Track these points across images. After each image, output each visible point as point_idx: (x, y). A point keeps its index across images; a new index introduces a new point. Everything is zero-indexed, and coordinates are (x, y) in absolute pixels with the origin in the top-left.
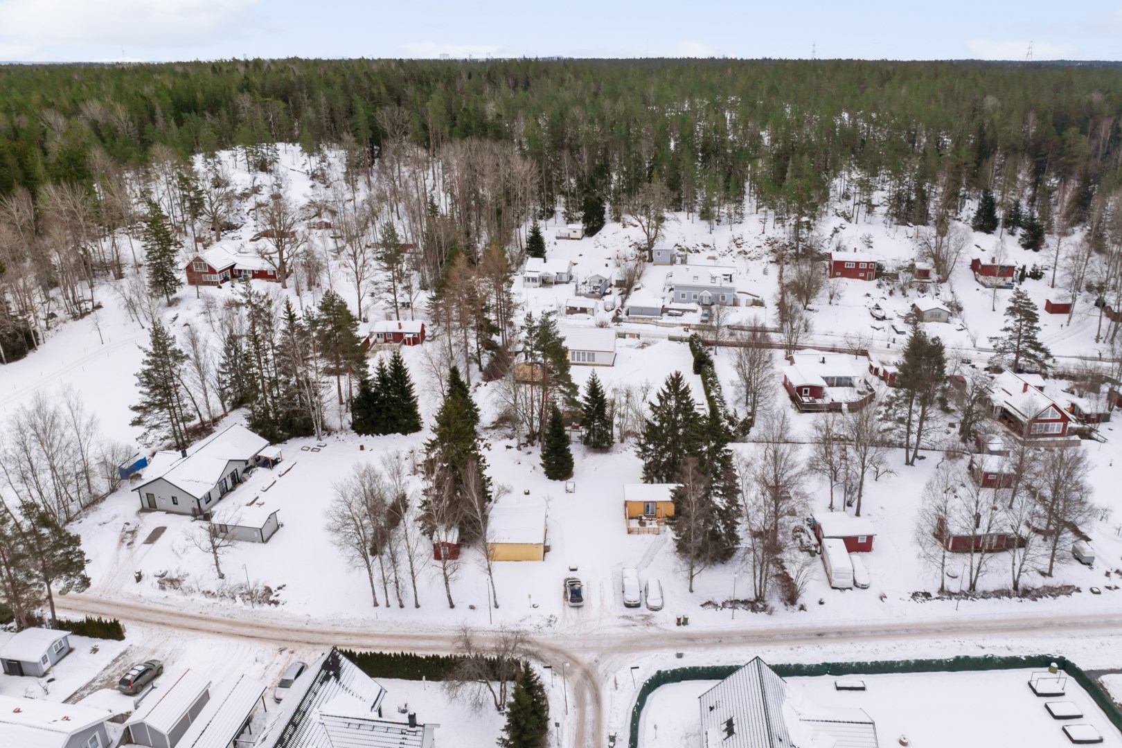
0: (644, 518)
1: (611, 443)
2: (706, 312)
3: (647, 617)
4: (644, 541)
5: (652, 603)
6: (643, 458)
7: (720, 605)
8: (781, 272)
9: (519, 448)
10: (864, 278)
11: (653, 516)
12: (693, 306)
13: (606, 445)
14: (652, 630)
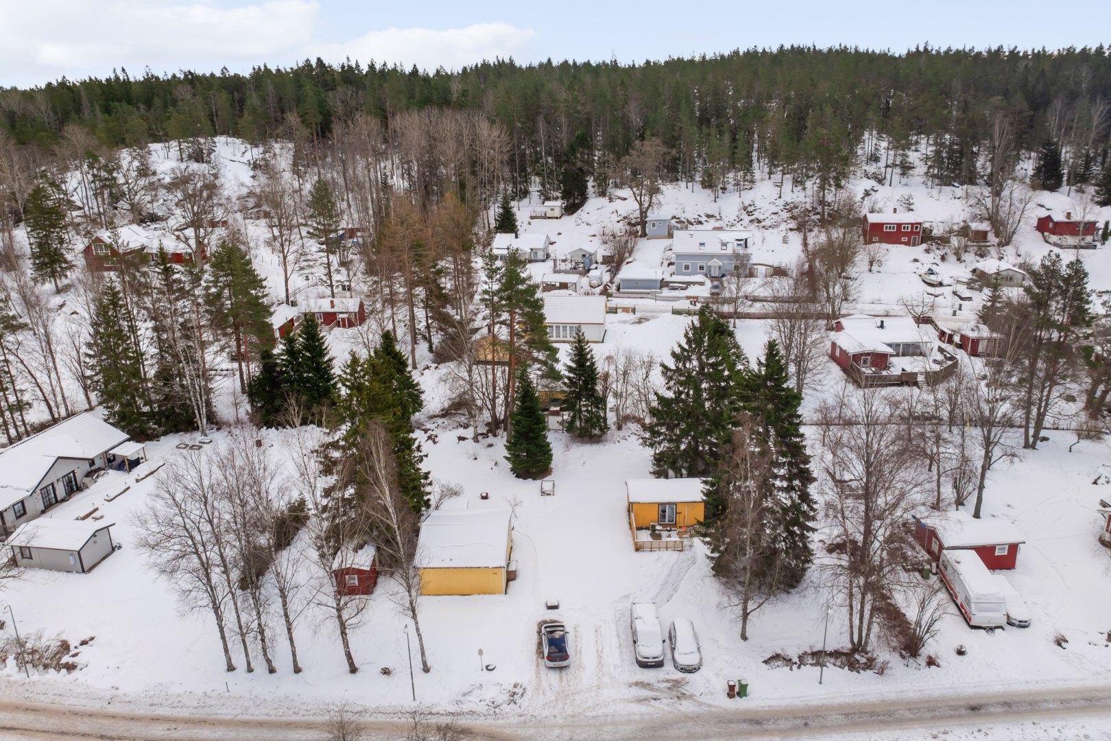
0: (658, 527)
1: (604, 429)
2: (716, 283)
3: (676, 684)
4: (661, 562)
5: (682, 660)
6: (651, 445)
7: (795, 659)
8: (805, 239)
9: (476, 440)
10: (907, 244)
11: (672, 525)
12: (699, 278)
13: (597, 432)
14: (686, 707)
